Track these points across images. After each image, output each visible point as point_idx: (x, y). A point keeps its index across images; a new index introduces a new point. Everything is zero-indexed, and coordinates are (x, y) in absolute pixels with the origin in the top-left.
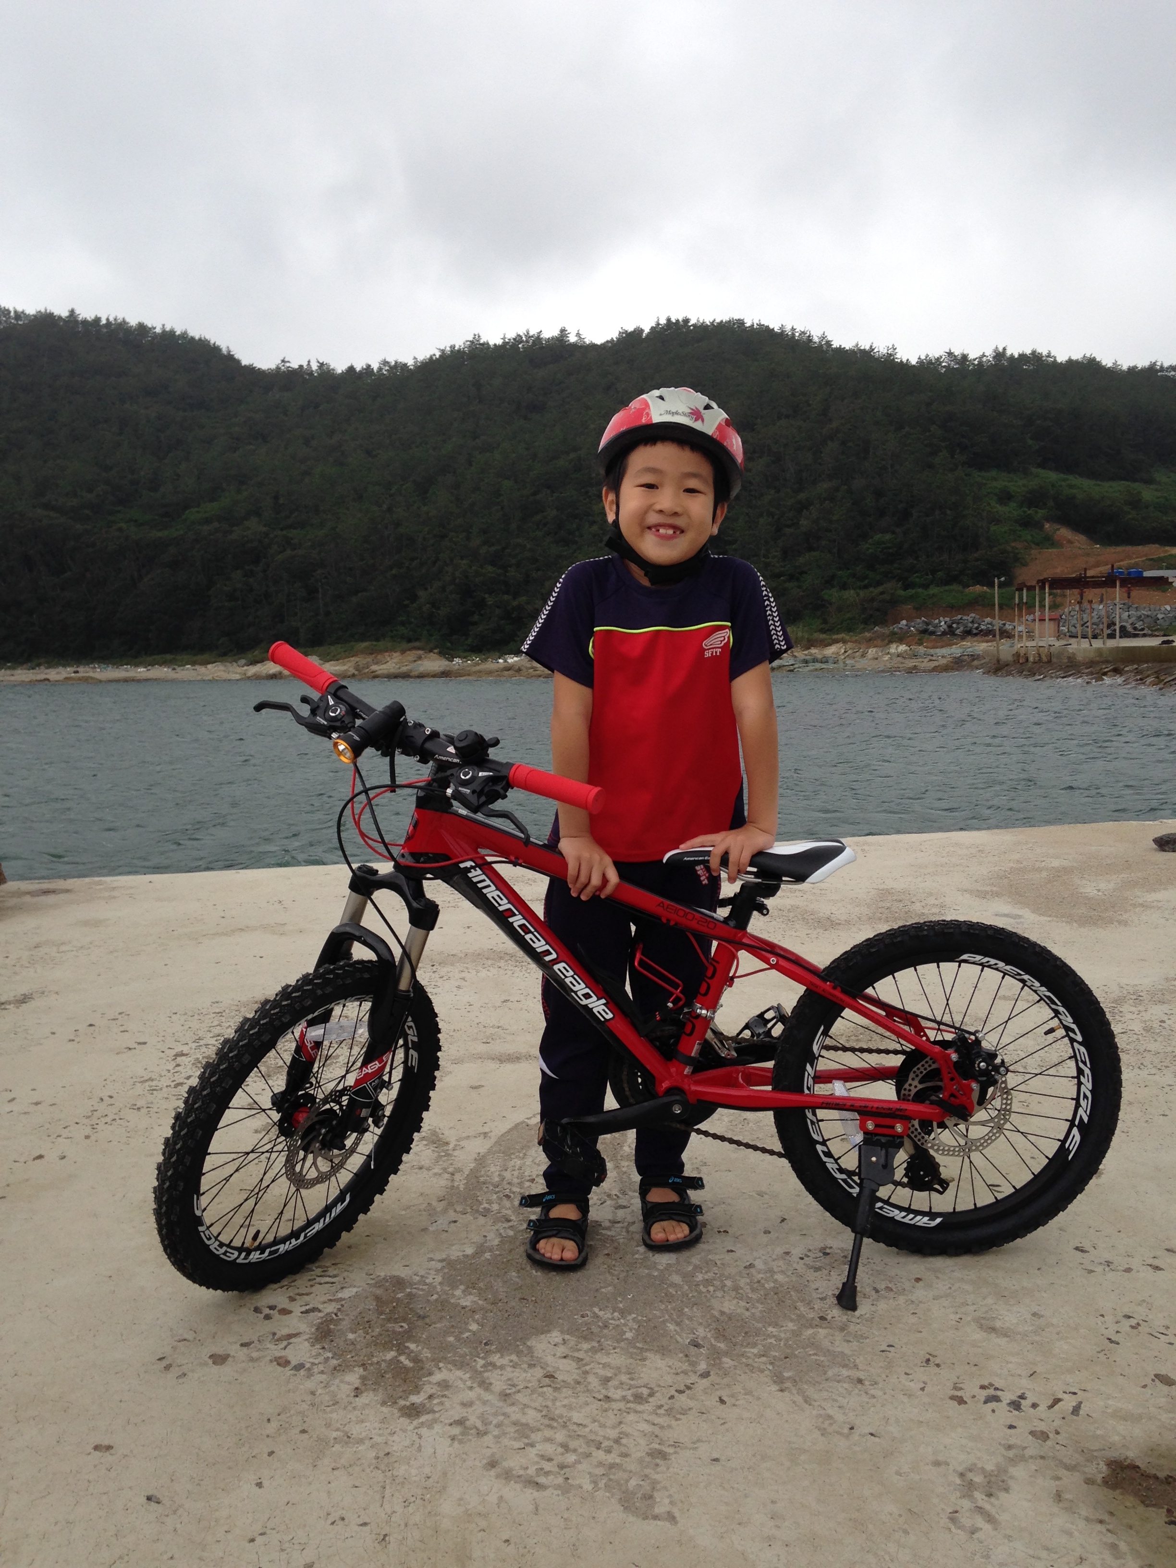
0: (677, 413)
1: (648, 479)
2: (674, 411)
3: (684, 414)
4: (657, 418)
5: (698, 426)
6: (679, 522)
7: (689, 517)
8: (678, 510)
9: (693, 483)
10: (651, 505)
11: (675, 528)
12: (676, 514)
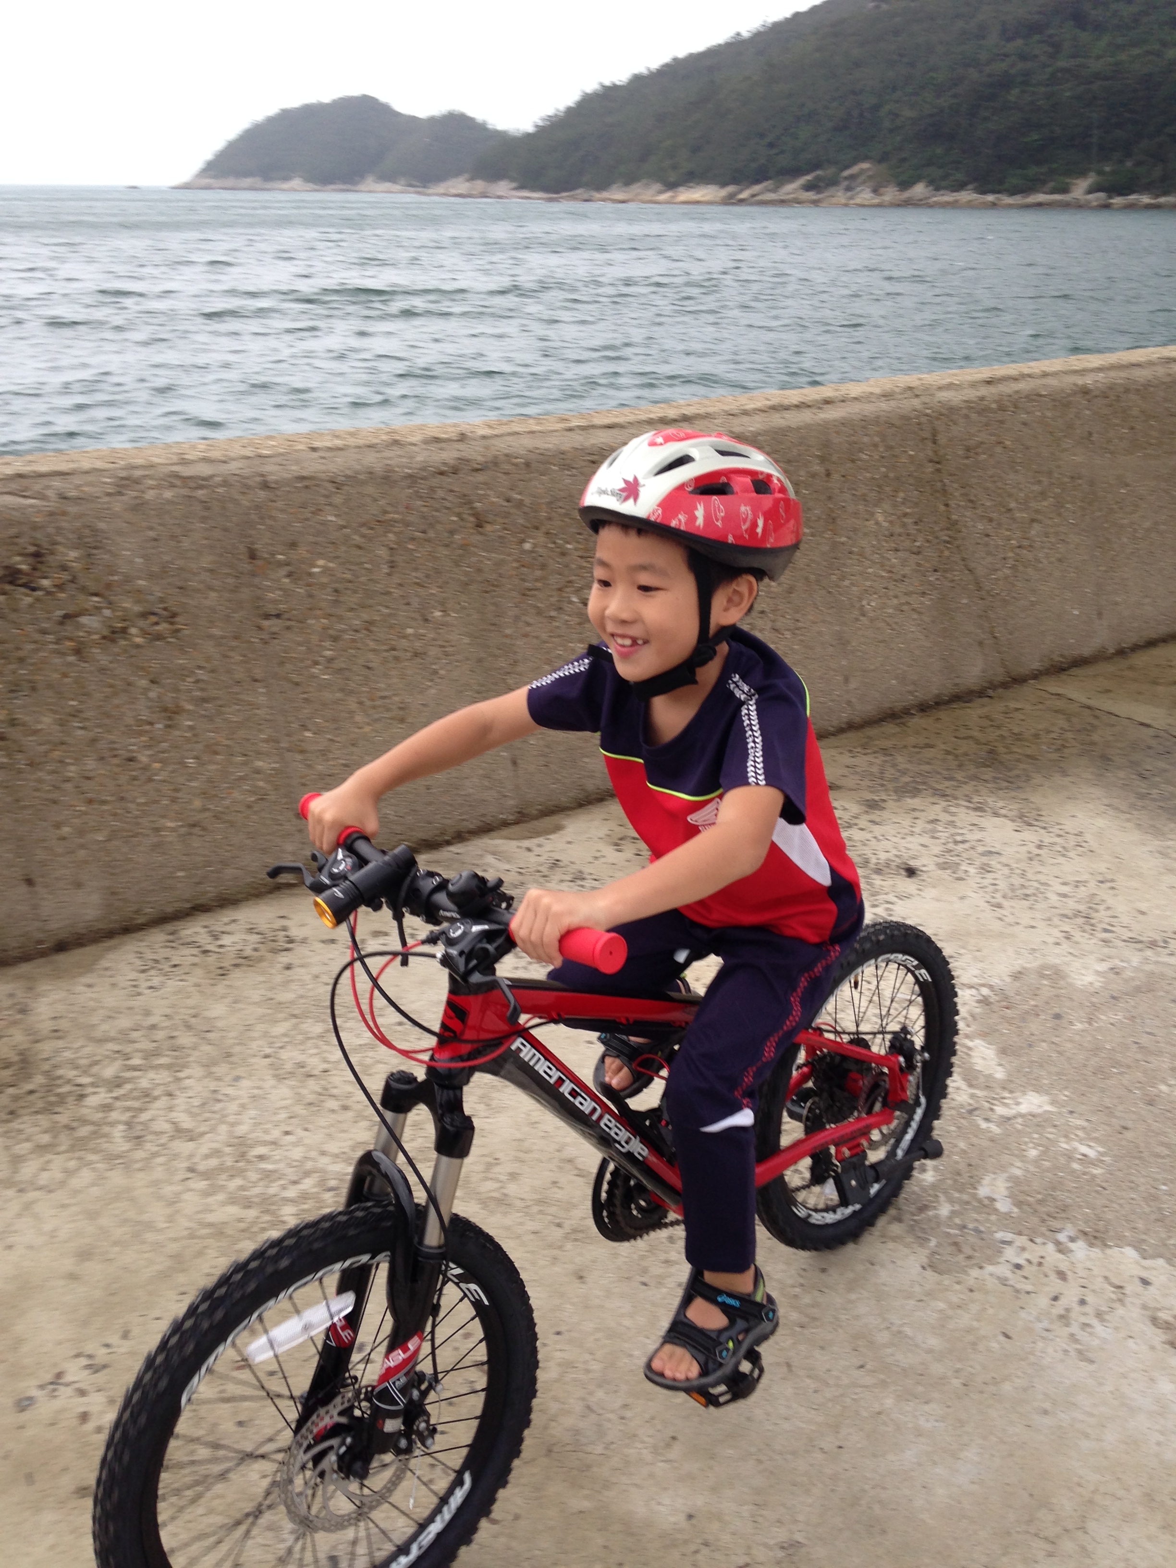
0: (605, 492)
1: (601, 573)
3: (612, 493)
5: (627, 508)
6: (633, 631)
8: (628, 616)
9: (644, 578)
10: (605, 609)
11: (632, 638)
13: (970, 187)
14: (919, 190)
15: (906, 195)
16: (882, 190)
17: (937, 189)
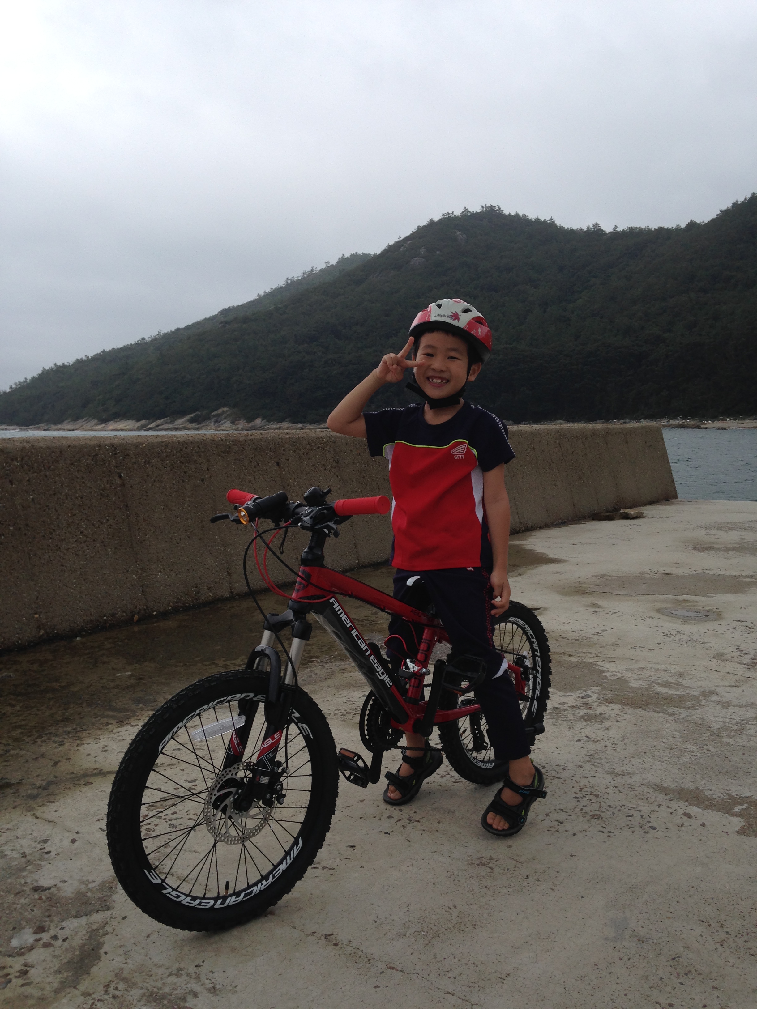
0: (444, 316)
1: (429, 351)
2: (443, 314)
3: (448, 316)
4: (433, 319)
5: (455, 323)
6: (445, 375)
7: (450, 372)
8: (444, 369)
9: (453, 354)
10: (430, 365)
11: (442, 379)
12: (442, 371)
13: (287, 420)
14: (258, 421)
15: (251, 425)
16: (237, 422)
17: (269, 421)
